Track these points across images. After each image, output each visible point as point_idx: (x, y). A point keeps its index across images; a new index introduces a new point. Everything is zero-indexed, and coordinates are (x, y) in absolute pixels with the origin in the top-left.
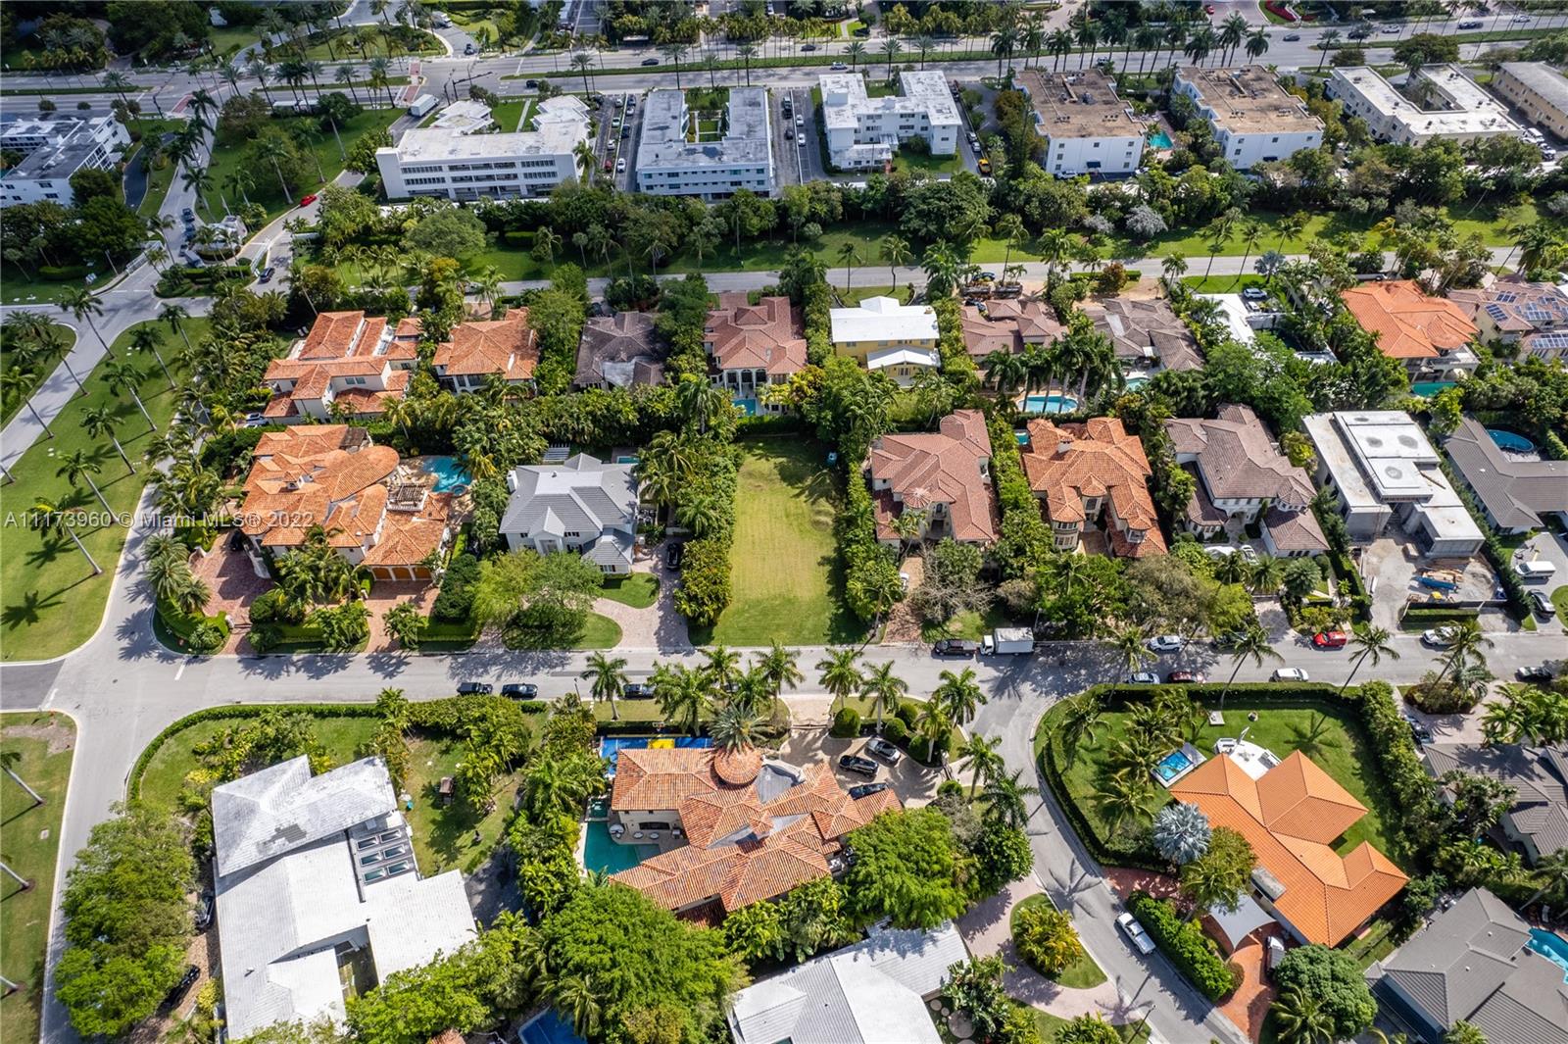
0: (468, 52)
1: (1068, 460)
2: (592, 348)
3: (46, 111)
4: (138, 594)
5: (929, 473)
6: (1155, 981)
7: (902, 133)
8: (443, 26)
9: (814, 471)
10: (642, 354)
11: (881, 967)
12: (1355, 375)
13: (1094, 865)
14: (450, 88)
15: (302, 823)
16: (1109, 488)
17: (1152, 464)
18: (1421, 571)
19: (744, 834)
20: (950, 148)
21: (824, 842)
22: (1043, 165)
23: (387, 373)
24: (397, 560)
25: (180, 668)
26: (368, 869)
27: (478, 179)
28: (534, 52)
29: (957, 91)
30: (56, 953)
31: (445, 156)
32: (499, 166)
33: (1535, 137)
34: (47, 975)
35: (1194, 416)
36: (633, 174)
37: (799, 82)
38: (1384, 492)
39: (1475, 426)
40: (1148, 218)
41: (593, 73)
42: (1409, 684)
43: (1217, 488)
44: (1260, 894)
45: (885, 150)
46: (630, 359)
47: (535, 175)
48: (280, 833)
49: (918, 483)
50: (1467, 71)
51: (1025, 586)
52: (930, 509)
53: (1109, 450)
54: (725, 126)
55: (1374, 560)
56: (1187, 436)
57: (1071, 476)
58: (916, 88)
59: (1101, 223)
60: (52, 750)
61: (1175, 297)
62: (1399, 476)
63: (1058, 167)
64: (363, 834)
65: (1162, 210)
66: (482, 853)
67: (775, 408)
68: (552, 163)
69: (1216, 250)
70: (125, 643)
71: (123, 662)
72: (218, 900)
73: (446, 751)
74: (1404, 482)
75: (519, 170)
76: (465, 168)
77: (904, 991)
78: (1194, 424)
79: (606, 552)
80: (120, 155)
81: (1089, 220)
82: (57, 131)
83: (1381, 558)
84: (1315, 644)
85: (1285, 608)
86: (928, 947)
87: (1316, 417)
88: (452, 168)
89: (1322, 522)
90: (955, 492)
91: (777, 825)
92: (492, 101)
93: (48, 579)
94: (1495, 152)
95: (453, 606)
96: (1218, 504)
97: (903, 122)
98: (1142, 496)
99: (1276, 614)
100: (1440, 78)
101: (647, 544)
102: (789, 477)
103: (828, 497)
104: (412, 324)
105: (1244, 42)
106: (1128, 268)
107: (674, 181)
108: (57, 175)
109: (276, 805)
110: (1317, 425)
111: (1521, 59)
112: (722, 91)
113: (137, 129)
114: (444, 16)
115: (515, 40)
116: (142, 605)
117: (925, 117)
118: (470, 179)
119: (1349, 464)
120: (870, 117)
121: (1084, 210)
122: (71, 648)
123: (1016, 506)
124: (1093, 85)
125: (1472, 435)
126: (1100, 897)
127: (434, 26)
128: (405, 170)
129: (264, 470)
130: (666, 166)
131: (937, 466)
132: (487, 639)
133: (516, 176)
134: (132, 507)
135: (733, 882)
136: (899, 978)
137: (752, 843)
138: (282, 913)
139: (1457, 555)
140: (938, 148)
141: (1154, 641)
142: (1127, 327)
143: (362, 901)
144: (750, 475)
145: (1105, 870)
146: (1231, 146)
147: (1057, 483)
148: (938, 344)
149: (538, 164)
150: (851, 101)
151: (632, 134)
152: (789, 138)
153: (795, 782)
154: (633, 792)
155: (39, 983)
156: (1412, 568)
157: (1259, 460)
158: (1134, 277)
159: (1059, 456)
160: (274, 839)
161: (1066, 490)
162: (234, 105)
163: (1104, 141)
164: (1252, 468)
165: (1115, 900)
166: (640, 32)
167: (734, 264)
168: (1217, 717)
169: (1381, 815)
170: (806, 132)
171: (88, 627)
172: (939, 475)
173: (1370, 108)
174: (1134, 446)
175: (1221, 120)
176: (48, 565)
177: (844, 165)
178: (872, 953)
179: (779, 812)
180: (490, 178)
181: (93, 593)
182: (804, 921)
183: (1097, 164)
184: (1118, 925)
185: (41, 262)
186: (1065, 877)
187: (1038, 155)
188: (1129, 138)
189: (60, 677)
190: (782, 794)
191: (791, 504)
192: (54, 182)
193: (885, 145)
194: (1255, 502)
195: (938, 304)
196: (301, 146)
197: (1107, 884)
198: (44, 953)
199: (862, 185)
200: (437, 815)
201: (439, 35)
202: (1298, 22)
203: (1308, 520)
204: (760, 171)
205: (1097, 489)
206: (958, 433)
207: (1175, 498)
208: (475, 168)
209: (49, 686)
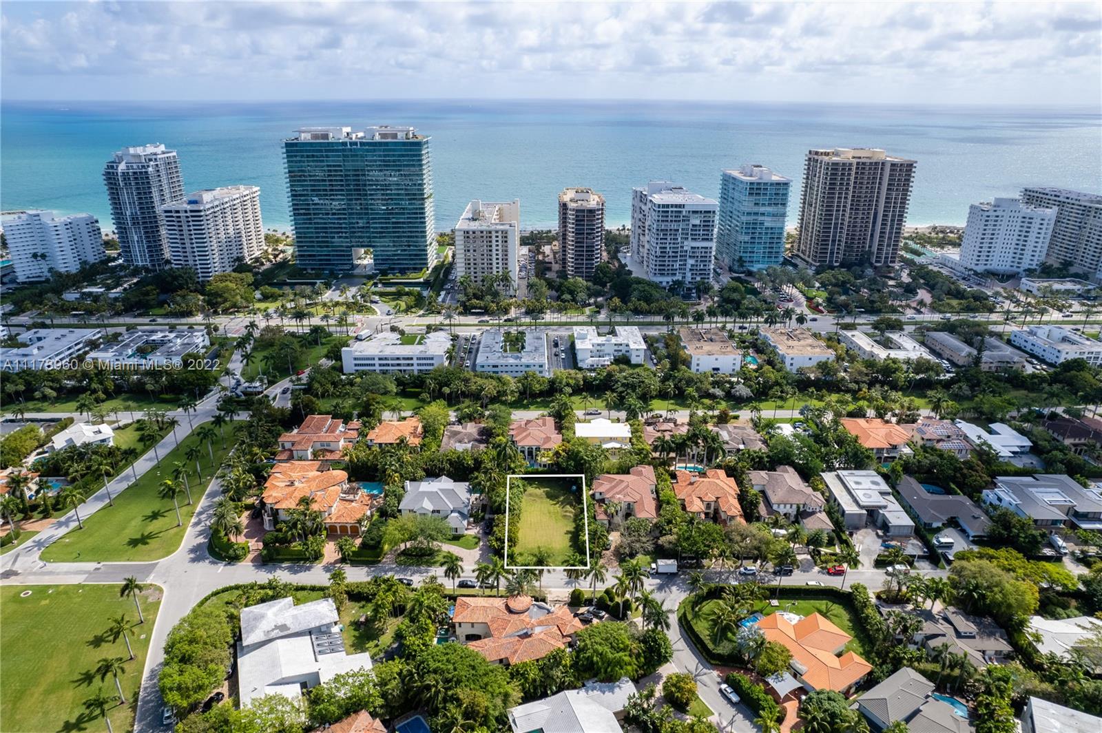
0: (388, 314)
1: (696, 485)
2: (450, 437)
3: (172, 328)
4: (199, 535)
5: (623, 489)
6: (740, 716)
7: (616, 353)
8: (376, 302)
9: (564, 495)
10: (476, 440)
11: (592, 698)
12: (847, 453)
13: (708, 665)
14: (379, 327)
15: (288, 623)
16: (717, 498)
17: (741, 491)
18: (884, 541)
19: (522, 633)
20: (640, 360)
21: (564, 636)
22: (689, 367)
23: (342, 443)
24: (343, 520)
25: (221, 568)
26: (320, 649)
27: (392, 365)
28: (423, 315)
29: (645, 338)
30: (146, 688)
31: (377, 353)
32: (404, 359)
33: (946, 364)
34: (140, 698)
35: (762, 469)
36: (474, 365)
37: (564, 332)
38: (861, 503)
39: (912, 481)
40: (743, 390)
41: (455, 325)
42: (878, 591)
43: (773, 499)
44: (796, 675)
45: (607, 360)
46: (469, 442)
47: (423, 365)
48: (276, 627)
49: (618, 493)
50: (911, 336)
51: (672, 538)
52: (624, 506)
53: (718, 481)
54: (523, 347)
55: (861, 538)
56: (758, 478)
57: (698, 492)
58: (624, 333)
59: (718, 392)
60: (150, 600)
61: (756, 425)
62: (870, 497)
63: (698, 370)
64: (317, 632)
65: (750, 387)
66: (380, 650)
67: (545, 466)
68: (432, 359)
69: (781, 407)
70: (192, 556)
71: (191, 564)
72: (239, 660)
73: (363, 607)
74: (875, 500)
75: (415, 362)
76: (386, 359)
77: (603, 710)
78: (763, 473)
79: (454, 521)
80: (204, 350)
81: (712, 391)
82: (177, 337)
83: (864, 537)
84: (829, 574)
85: (812, 557)
86: (617, 690)
87: (829, 473)
88: (380, 359)
89: (831, 518)
90: (637, 497)
91: (537, 630)
92: (402, 333)
93: (154, 526)
94: (920, 366)
95: (372, 539)
96: (775, 507)
97: (616, 348)
98: (736, 503)
99: (808, 560)
100: (895, 336)
101: (474, 522)
102: (550, 496)
103: (571, 505)
104: (356, 423)
105: (794, 317)
106: (732, 414)
107: (496, 369)
108: (176, 355)
109: (276, 615)
110: (829, 477)
111: (936, 330)
112: (522, 333)
113: (214, 340)
114: (377, 298)
115: (413, 310)
116: (201, 540)
117: (627, 345)
118: (388, 365)
119: (845, 493)
120: (598, 345)
121: (709, 387)
122: (163, 557)
123: (668, 503)
124: (716, 334)
125: (910, 484)
126: (711, 679)
127: (372, 302)
128: (355, 359)
129: (276, 477)
130: (492, 362)
131: (628, 486)
132: (387, 560)
133: (412, 365)
134: (200, 498)
135: (516, 651)
136: (601, 704)
137: (526, 635)
138: (275, 663)
139: (903, 535)
140: (634, 360)
141: (742, 569)
142: (730, 436)
143: (316, 661)
144: (530, 495)
145: (714, 667)
146: (788, 362)
147: (690, 495)
148: (630, 439)
149: (425, 359)
150: (589, 337)
151: (474, 351)
152: (556, 355)
153: (549, 612)
154: (464, 614)
155: (136, 700)
156: (880, 541)
157: (796, 488)
158: (736, 417)
159: (691, 484)
160: (273, 630)
161: (695, 498)
162: (268, 329)
163: (721, 357)
164: (791, 489)
165: (719, 680)
166: (480, 308)
167: (526, 407)
168: (775, 602)
169: (863, 646)
170: (566, 353)
171: (172, 548)
172: (629, 490)
173: (860, 348)
174: (732, 481)
175: (782, 350)
176: (155, 521)
177: (585, 366)
178: (587, 692)
179: (540, 624)
180: (399, 365)
181: (176, 534)
182: (552, 669)
183: (717, 369)
184: (721, 691)
185: (161, 392)
186: (693, 670)
187: (687, 363)
188: (734, 356)
189: (156, 569)
190: (542, 616)
191: (552, 508)
192: (173, 358)
193: (607, 358)
194: (795, 507)
195: (631, 422)
196: (301, 346)
197: (715, 673)
198: (139, 688)
199: (593, 374)
200: (357, 634)
201: (373, 306)
202: (825, 313)
203: (823, 516)
204: (541, 366)
205: (711, 498)
206: (640, 474)
207: (751, 503)
208: (392, 359)
209: (150, 573)
